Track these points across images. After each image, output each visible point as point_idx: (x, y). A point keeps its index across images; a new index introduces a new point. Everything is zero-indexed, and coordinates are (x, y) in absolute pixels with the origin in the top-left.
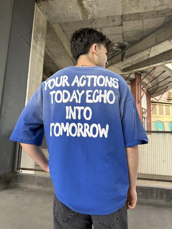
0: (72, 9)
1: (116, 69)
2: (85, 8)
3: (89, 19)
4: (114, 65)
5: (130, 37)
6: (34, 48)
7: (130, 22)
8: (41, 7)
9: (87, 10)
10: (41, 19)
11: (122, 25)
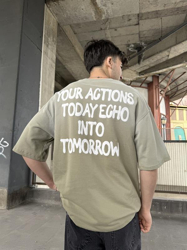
0: (85, 9)
1: (132, 72)
2: (99, 8)
3: (103, 20)
4: (130, 68)
5: (147, 37)
6: (46, 53)
7: (147, 21)
8: (51, 9)
9: (101, 9)
10: (51, 21)
11: (138, 24)
